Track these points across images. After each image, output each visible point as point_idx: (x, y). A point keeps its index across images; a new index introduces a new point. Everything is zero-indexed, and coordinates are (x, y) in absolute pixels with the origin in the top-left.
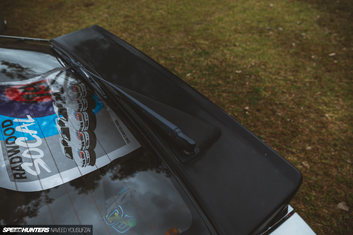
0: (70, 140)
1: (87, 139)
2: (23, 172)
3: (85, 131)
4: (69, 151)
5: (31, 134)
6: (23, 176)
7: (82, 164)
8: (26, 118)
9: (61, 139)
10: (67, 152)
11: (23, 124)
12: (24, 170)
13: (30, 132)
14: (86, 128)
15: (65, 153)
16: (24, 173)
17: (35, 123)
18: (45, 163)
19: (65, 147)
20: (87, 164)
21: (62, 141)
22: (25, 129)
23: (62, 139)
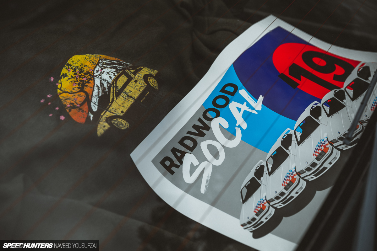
0: (270, 174)
1: (292, 194)
2: (178, 163)
3: (305, 180)
4: (253, 187)
5: (237, 125)
6: (173, 169)
7: (246, 221)
8: (256, 98)
9: (262, 162)
10: (247, 187)
11: (245, 103)
12: (181, 163)
13: (240, 120)
14: (312, 176)
15: (245, 186)
16: (178, 167)
17: (257, 113)
18: (211, 177)
19: (253, 177)
20: (252, 228)
21: (261, 166)
22: (240, 112)
23: (264, 164)
